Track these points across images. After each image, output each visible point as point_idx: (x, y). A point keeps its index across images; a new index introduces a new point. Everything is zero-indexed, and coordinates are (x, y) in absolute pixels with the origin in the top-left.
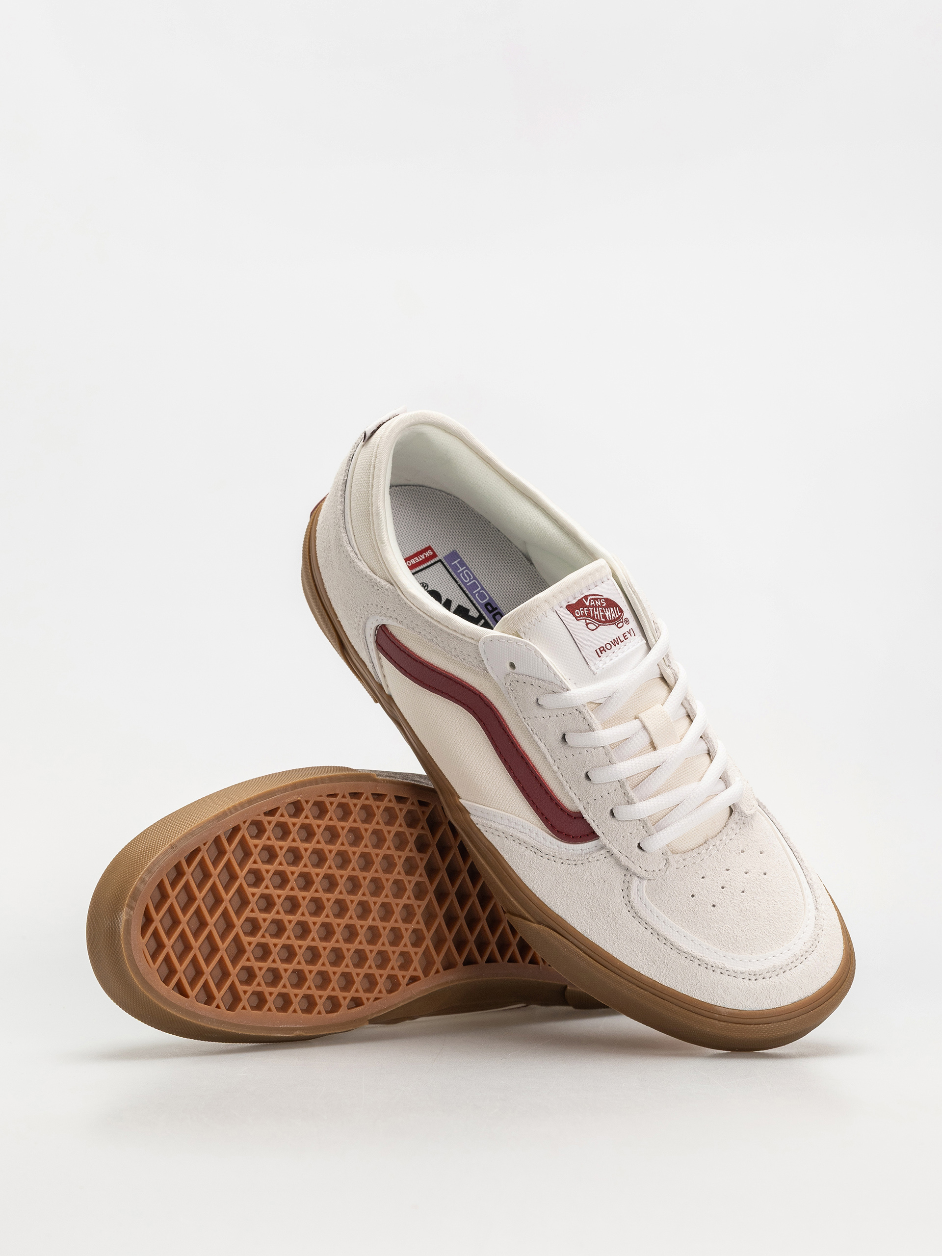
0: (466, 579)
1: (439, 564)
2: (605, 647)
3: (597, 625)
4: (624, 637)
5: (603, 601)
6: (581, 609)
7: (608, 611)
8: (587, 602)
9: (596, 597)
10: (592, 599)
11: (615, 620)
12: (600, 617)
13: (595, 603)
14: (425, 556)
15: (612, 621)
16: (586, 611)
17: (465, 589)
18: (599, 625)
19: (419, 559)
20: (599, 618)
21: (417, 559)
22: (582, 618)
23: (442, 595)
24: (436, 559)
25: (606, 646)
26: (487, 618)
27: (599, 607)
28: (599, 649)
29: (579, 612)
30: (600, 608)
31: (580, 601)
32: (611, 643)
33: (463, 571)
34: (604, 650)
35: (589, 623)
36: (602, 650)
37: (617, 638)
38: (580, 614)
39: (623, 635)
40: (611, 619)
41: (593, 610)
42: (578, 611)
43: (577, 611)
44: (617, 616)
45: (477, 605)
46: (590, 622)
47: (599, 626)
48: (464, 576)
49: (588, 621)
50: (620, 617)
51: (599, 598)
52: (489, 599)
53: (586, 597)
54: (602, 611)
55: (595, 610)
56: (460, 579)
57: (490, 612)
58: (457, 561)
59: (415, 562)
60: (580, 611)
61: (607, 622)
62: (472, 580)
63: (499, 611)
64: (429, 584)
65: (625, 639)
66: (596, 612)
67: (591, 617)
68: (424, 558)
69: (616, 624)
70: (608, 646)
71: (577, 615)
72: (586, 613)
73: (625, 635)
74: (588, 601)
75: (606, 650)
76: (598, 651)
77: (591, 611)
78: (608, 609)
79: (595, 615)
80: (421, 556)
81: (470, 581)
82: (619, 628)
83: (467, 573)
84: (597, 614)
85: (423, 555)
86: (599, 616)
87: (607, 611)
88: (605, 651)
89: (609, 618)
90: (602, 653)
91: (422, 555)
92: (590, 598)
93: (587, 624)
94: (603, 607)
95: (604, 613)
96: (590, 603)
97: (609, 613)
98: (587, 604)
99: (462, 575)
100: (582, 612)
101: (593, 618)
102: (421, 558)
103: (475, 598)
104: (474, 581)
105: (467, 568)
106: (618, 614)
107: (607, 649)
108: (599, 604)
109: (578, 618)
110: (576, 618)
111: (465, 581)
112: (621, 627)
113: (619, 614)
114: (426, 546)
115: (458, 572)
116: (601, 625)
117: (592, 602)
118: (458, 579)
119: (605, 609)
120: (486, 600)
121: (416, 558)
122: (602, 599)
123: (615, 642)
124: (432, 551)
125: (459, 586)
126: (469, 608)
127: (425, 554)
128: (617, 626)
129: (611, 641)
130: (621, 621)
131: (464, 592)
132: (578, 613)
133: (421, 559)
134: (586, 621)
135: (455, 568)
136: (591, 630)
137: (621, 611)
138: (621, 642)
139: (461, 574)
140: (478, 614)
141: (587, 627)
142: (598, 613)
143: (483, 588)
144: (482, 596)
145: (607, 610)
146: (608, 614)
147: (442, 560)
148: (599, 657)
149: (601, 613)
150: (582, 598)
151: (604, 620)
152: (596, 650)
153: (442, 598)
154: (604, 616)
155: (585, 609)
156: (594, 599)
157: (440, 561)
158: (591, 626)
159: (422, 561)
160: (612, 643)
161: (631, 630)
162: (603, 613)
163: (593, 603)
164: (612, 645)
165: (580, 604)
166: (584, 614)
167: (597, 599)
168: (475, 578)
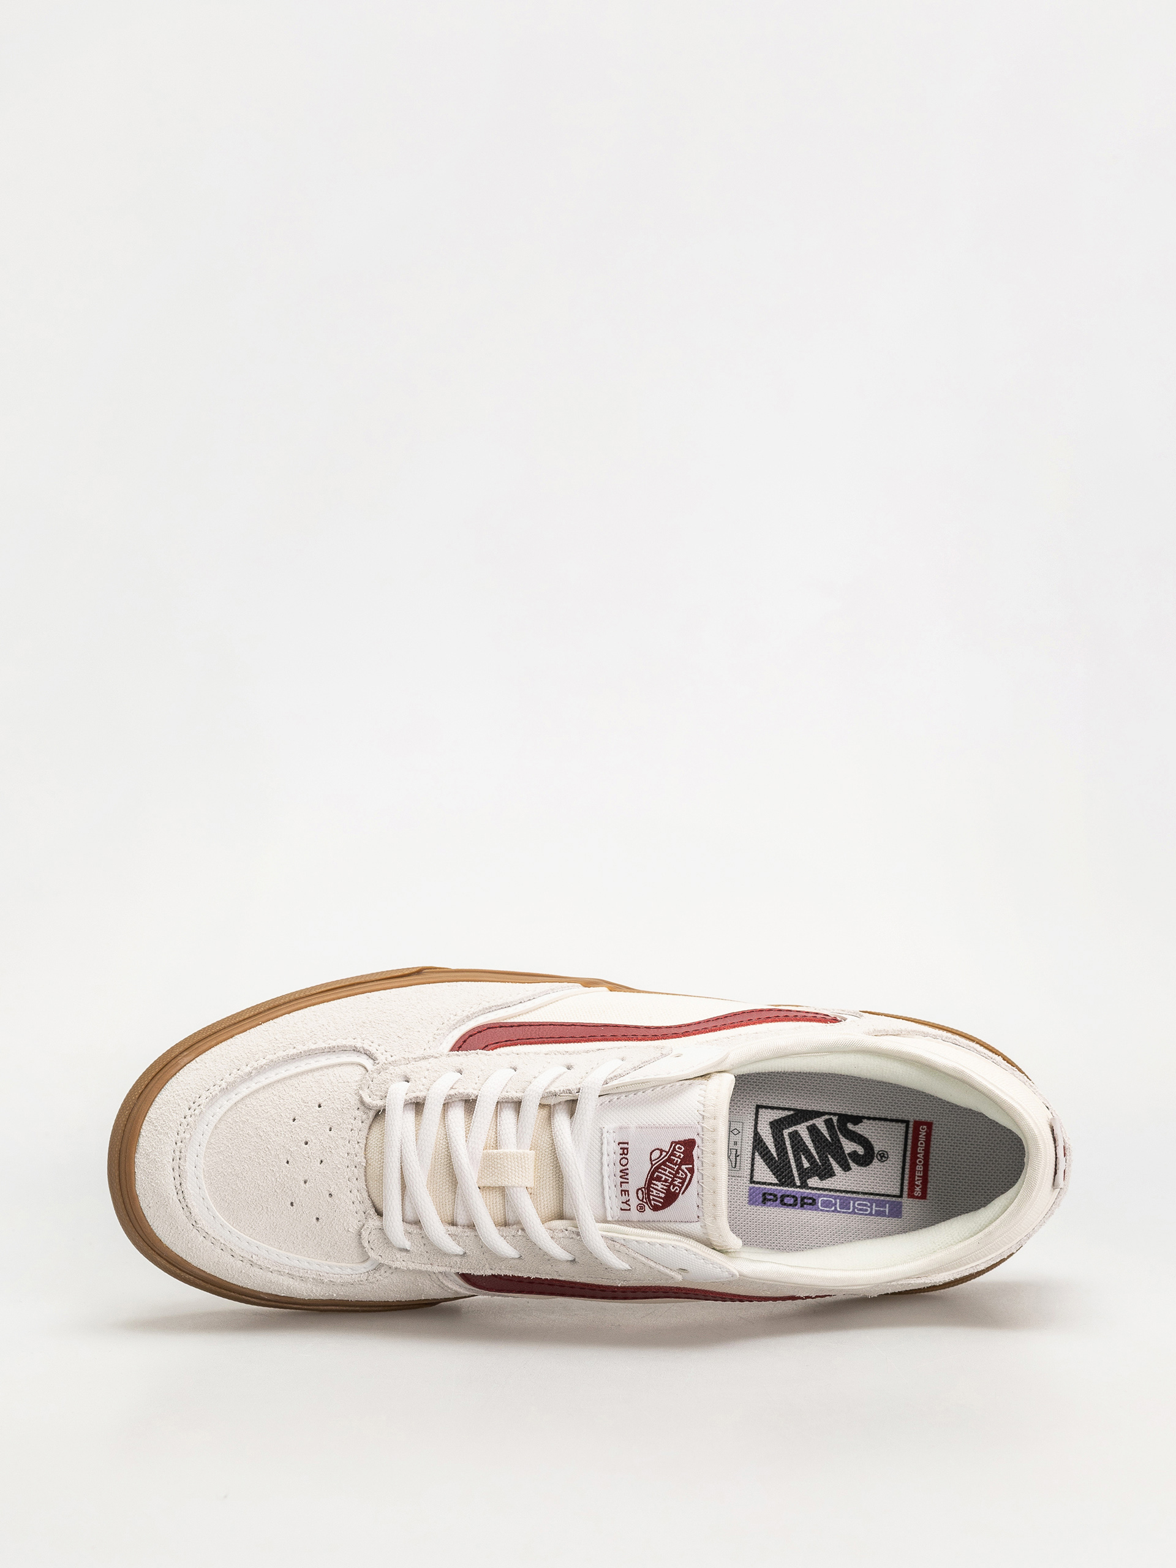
0: (859, 1205)
1: (897, 1192)
2: (626, 1156)
3: (654, 1163)
4: (625, 1191)
5: (677, 1189)
6: (682, 1155)
7: (663, 1189)
8: (686, 1168)
9: (686, 1184)
10: (686, 1177)
11: (649, 1191)
12: (661, 1173)
13: (679, 1178)
14: (918, 1186)
15: (649, 1186)
16: (676, 1159)
17: (849, 1195)
18: (652, 1166)
19: (918, 1176)
20: (660, 1170)
21: (919, 1175)
22: (672, 1149)
23: (859, 1168)
24: (905, 1194)
25: (627, 1159)
26: (798, 1190)
27: (673, 1180)
28: (627, 1149)
29: (680, 1151)
30: (670, 1179)
31: (692, 1162)
32: (626, 1167)
33: (872, 1209)
34: (624, 1153)
35: (661, 1154)
36: (623, 1151)
37: (628, 1179)
38: (677, 1150)
39: (628, 1191)
40: (652, 1185)
41: (673, 1169)
42: (682, 1151)
43: (683, 1149)
44: (651, 1197)
45: (821, 1192)
46: (662, 1156)
47: (652, 1163)
48: (866, 1205)
49: (664, 1154)
50: (650, 1201)
51: (682, 1186)
52: (819, 1208)
53: (692, 1171)
54: (666, 1181)
55: (672, 1171)
56: (865, 1200)
57: (803, 1199)
58: (887, 1212)
59: (917, 1169)
60: (681, 1153)
61: (652, 1178)
62: (854, 1210)
63: (797, 1207)
64: (882, 1164)
65: (622, 1191)
66: (669, 1172)
67: (666, 1160)
68: (916, 1183)
69: (643, 1189)
70: (624, 1162)
71: (678, 1146)
72: (674, 1158)
73: (627, 1193)
74: (686, 1170)
75: (622, 1156)
76: (626, 1146)
77: (673, 1166)
78: (665, 1190)
79: (665, 1168)
80: (920, 1181)
81: (854, 1206)
82: (638, 1190)
83: (867, 1210)
84: (666, 1170)
85: (919, 1184)
86: (663, 1171)
87: (663, 1186)
88: (621, 1154)
89: (654, 1184)
90: (621, 1149)
91: (921, 1183)
92: (689, 1175)
93: (662, 1151)
94: (670, 1186)
95: (663, 1181)
96: (683, 1171)
97: (659, 1188)
98: (683, 1167)
99: (867, 1204)
100: (678, 1154)
101: (664, 1163)
102: (918, 1180)
103: (831, 1196)
104: (851, 1210)
105: (871, 1214)
106: (654, 1200)
107: (622, 1159)
108: (676, 1183)
109: (673, 1145)
110: (675, 1142)
111: (859, 1202)
112: (637, 1194)
113: (652, 1202)
114: (928, 1196)
115: (874, 1204)
116: (652, 1167)
117: (682, 1175)
118: (866, 1196)
119: (666, 1186)
120: (820, 1204)
121: (921, 1175)
122: (680, 1191)
123: (624, 1174)
124: (917, 1197)
125: (858, 1193)
126: (824, 1182)
127: (920, 1187)
128: (641, 1189)
129: (628, 1169)
130: (644, 1200)
131: (847, 1192)
132: (679, 1148)
133: (917, 1178)
134: (665, 1152)
135: (880, 1204)
136: (653, 1151)
137: (656, 1208)
138: (621, 1183)
139: (869, 1205)
140: (810, 1185)
141: (658, 1149)
142: (667, 1173)
143: (835, 1211)
144: (827, 1204)
145: (665, 1187)
146: (660, 1185)
147: (900, 1199)
148: (619, 1144)
149: (664, 1177)
150: (693, 1166)
151: (655, 1176)
152: (627, 1143)
153: (856, 1166)
154: (659, 1179)
155: (679, 1160)
156: (684, 1180)
157: (901, 1196)
158: (656, 1154)
159: (915, 1178)
160: (625, 1170)
161: (628, 1208)
162: (663, 1179)
163: (680, 1175)
164: (624, 1168)
165: (688, 1159)
166: (674, 1155)
167: (682, 1183)
168: (853, 1212)
